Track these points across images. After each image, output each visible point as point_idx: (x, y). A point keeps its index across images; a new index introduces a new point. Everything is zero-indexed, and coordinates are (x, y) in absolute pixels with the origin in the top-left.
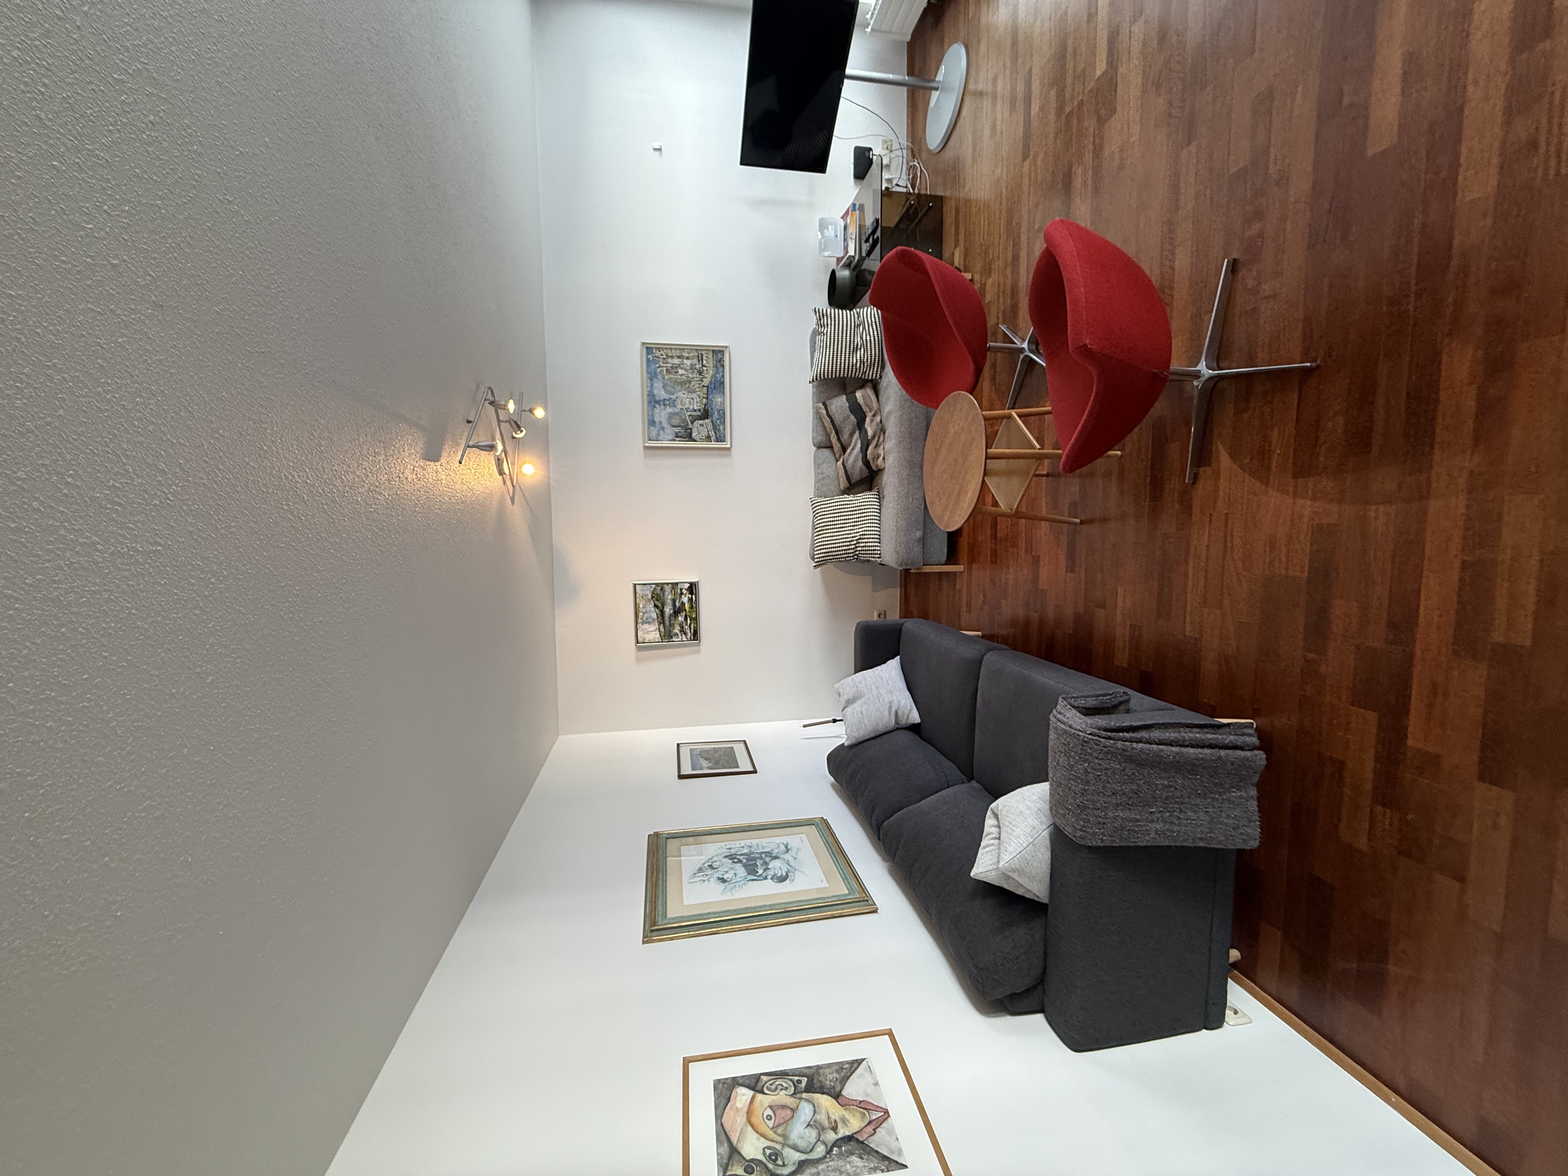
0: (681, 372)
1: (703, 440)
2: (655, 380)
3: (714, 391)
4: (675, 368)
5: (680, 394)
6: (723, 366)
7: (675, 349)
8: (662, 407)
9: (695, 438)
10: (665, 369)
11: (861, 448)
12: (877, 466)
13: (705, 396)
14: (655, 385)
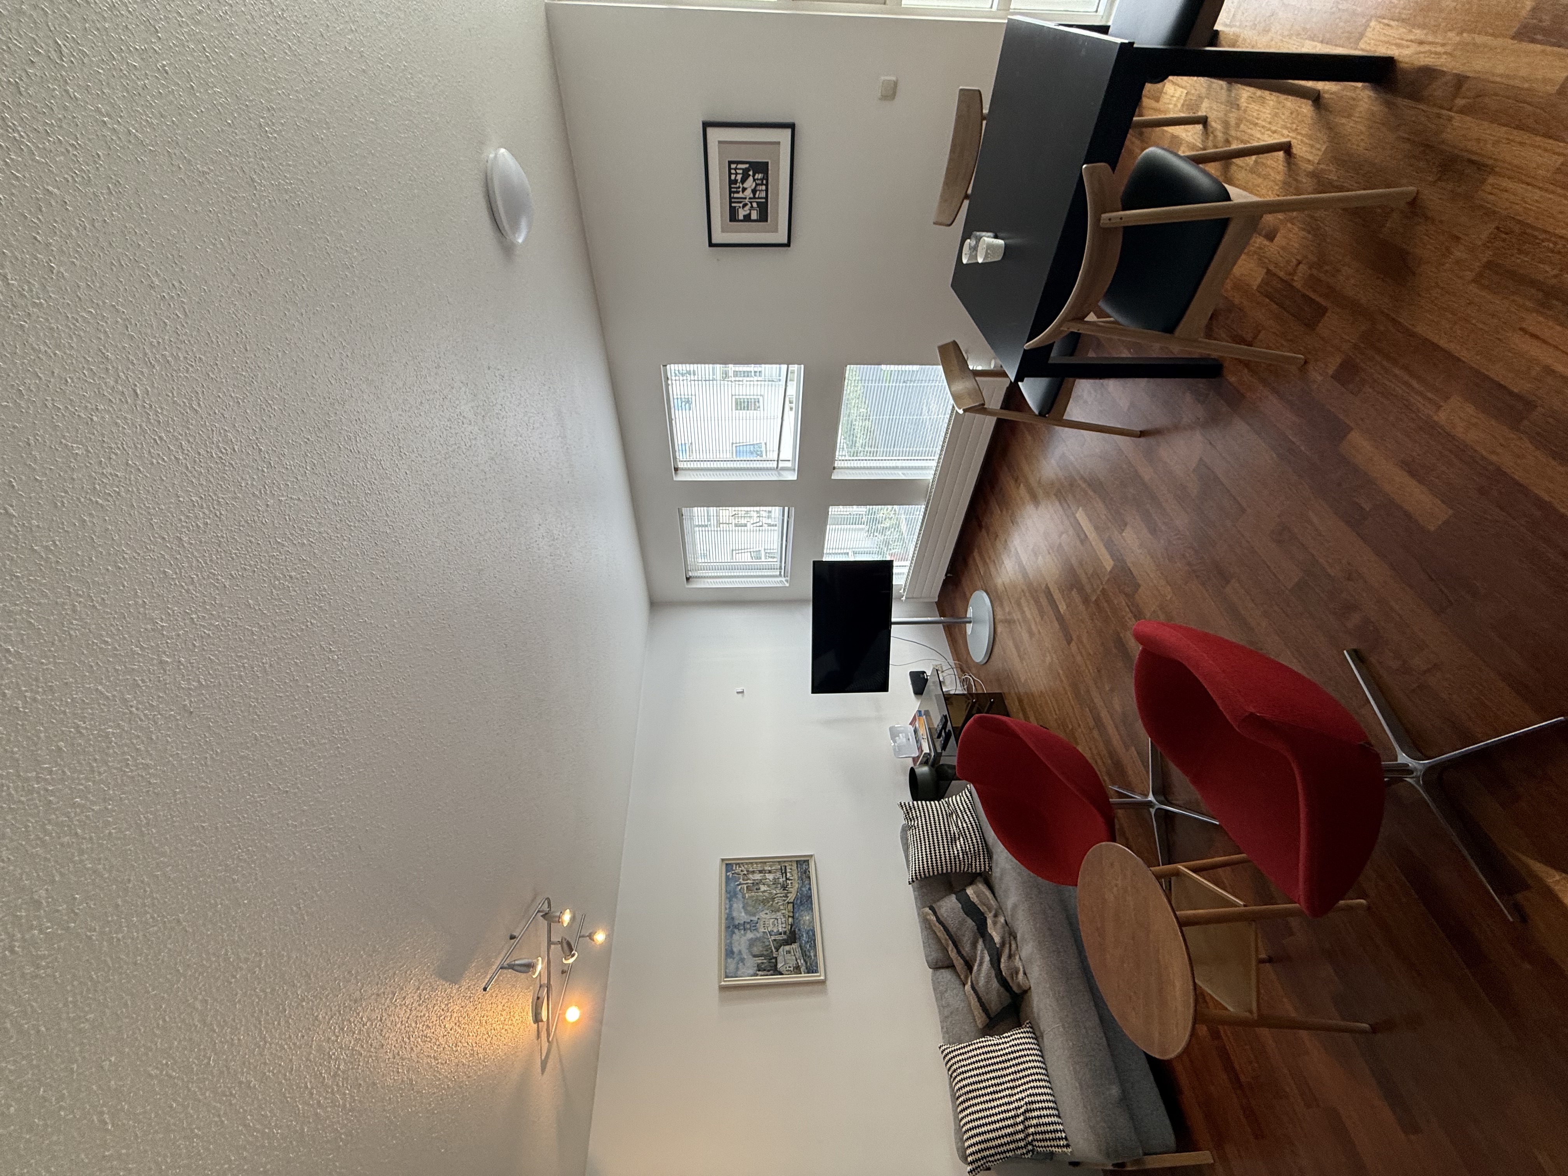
0: (763, 888)
1: (790, 972)
2: (734, 899)
3: (801, 908)
4: (756, 884)
5: (762, 915)
6: (809, 878)
7: (756, 863)
8: (742, 932)
9: (781, 970)
10: (745, 886)
11: (991, 960)
12: (1019, 985)
13: (791, 914)
14: (735, 905)
